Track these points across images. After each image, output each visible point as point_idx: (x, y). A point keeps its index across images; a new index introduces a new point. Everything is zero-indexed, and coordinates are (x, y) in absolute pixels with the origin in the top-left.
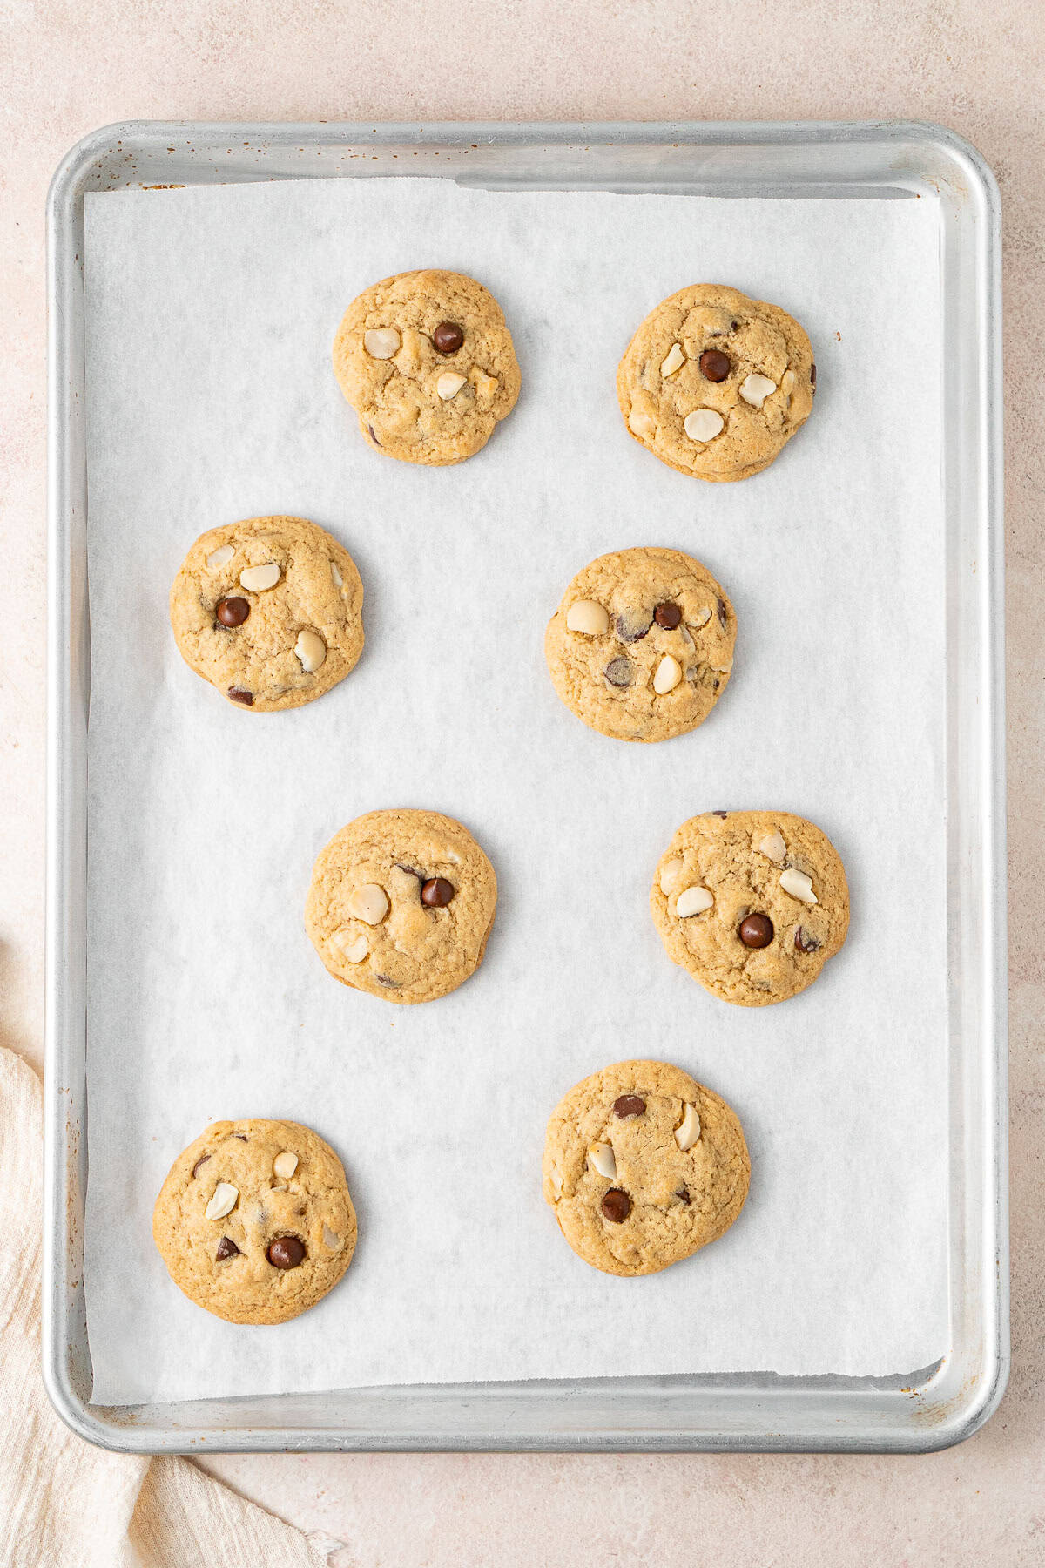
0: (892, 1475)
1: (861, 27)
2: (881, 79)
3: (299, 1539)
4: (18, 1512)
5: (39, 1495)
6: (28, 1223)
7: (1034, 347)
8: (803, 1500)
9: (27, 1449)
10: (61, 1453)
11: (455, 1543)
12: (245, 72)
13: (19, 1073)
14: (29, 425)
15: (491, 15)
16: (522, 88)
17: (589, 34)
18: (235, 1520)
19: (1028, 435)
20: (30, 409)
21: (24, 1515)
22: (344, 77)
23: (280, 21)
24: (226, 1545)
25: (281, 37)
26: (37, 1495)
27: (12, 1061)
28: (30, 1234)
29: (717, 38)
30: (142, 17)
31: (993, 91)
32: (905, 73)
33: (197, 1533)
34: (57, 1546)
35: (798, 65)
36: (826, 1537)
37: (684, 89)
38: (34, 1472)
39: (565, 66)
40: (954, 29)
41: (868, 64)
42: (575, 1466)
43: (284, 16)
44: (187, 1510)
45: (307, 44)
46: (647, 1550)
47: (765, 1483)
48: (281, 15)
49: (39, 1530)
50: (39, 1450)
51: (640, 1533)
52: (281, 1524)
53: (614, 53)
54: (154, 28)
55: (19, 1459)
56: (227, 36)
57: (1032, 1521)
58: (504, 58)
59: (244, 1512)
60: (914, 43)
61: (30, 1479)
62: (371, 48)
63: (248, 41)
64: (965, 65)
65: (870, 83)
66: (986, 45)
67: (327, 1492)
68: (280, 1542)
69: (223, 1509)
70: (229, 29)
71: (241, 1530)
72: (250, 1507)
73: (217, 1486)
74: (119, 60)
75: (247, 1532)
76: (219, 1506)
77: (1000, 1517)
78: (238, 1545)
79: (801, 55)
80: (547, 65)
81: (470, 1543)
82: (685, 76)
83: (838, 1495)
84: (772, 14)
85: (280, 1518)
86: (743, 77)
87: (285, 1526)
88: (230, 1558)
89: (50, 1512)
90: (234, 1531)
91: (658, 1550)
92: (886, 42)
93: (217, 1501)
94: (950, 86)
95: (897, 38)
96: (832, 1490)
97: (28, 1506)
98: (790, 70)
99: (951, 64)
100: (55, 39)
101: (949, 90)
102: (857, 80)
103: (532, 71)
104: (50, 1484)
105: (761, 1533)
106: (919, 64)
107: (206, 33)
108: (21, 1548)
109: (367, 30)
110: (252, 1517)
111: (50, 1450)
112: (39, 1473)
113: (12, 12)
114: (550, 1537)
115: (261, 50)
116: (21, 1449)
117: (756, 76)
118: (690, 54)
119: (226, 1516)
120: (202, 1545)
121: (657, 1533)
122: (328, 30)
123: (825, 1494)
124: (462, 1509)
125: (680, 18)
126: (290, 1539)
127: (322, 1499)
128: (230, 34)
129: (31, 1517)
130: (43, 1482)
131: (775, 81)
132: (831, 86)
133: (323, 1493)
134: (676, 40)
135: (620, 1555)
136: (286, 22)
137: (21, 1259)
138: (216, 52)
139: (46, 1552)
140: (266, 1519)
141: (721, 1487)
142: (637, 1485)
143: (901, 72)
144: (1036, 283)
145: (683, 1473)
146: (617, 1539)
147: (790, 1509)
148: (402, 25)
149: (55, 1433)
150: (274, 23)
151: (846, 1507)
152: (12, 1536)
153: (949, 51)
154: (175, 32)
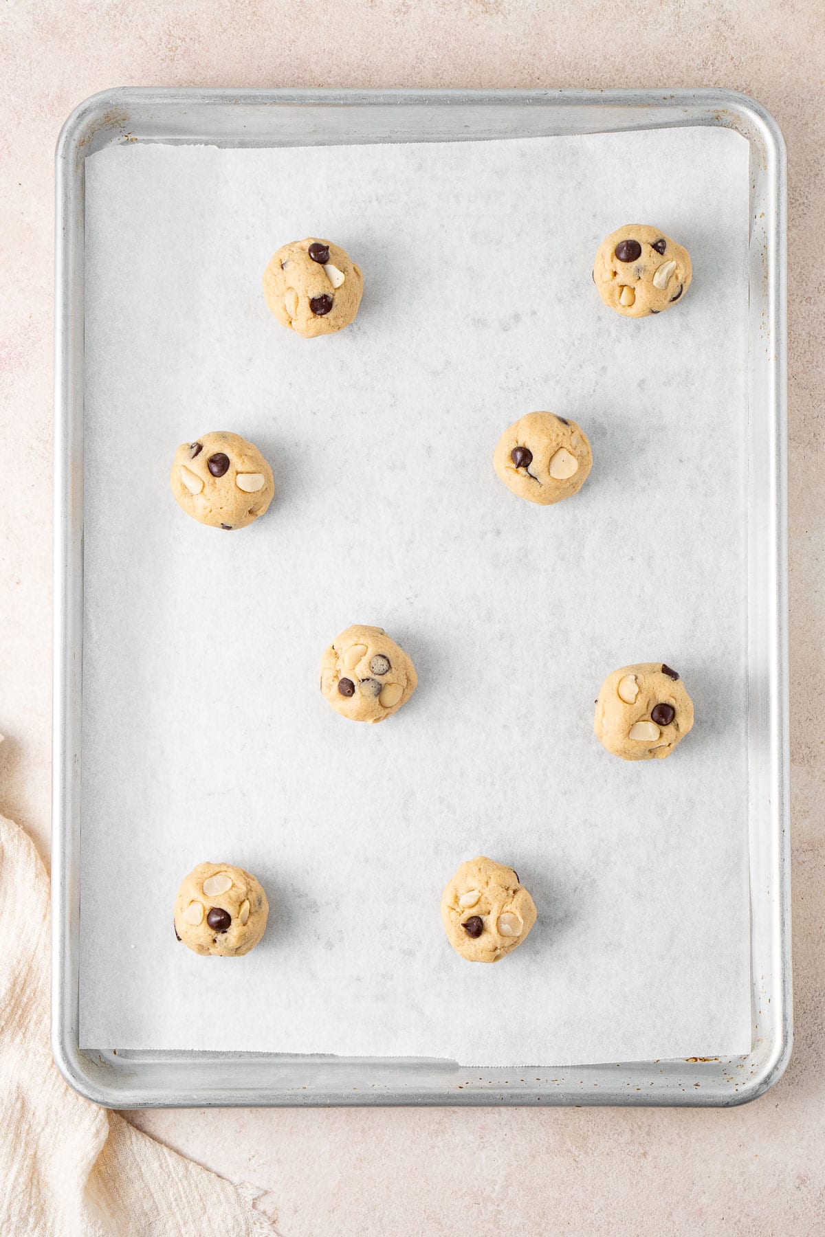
0: (691, 1142)
1: (665, 34)
2: (681, 74)
3: (230, 1189)
4: (12, 1175)
5: (28, 1162)
6: (19, 957)
7: (798, 279)
8: (622, 1162)
9: (17, 1128)
10: (43, 1129)
11: (354, 1195)
12: (194, 68)
13: (18, 840)
14: (29, 338)
15: (382, 25)
16: (406, 80)
17: (457, 40)
18: (180, 1176)
19: (794, 346)
20: (30, 326)
21: (16, 1179)
22: (270, 72)
23: (221, 30)
24: (174, 1194)
25: (222, 41)
26: (26, 1162)
27: (14, 831)
28: (21, 966)
29: (555, 43)
30: (115, 27)
31: (766, 84)
32: (699, 70)
33: (152, 1187)
34: (42, 1202)
35: (617, 64)
36: (640, 1190)
37: (531, 82)
38: (23, 1144)
39: (439, 64)
40: (736, 36)
41: (671, 63)
42: (447, 1136)
43: (224, 25)
44: (143, 1169)
45: (242, 48)
46: (503, 1200)
47: (593, 1149)
48: (222, 26)
49: (28, 1190)
50: (26, 1127)
51: (497, 1187)
52: (216, 1178)
53: (477, 54)
54: (125, 35)
55: (11, 1136)
56: (180, 41)
57: (798, 1178)
58: (392, 58)
59: (187, 1169)
60: (706, 46)
61: (21, 1150)
62: (290, 51)
63: (197, 45)
64: (745, 63)
65: (672, 77)
66: (761, 48)
67: (256, 1157)
68: (216, 1192)
69: (171, 1167)
70: (181, 36)
71: (185, 1183)
72: (191, 1165)
73: (165, 1150)
74: (98, 59)
75: (190, 1185)
76: (168, 1165)
77: (774, 1175)
78: (183, 1196)
79: (620, 56)
80: (426, 63)
81: (367, 1196)
82: (530, 71)
83: (650, 1158)
84: (597, 25)
85: (215, 1173)
86: (575, 72)
87: (220, 1179)
88: (177, 1205)
89: (36, 1175)
90: (180, 1184)
91: (511, 1201)
92: (684, 46)
93: (166, 1162)
94: (733, 80)
95: (693, 43)
96: (645, 1154)
97: (19, 1172)
98: (611, 67)
99: (734, 63)
100: (49, 43)
101: (733, 83)
102: (662, 75)
103: (414, 68)
104: (35, 1154)
105: (590, 1188)
106: (710, 63)
107: (165, 39)
108: (15, 1204)
109: (287, 36)
110: (194, 1173)
111: (34, 1127)
112: (26, 1145)
113: (15, 23)
114: (428, 1191)
115: (207, 52)
116: (12, 1128)
117: (585, 72)
118: (534, 55)
119: (173, 1173)
120: (155, 1196)
121: (510, 1188)
122: (258, 36)
123: (639, 1157)
124: (360, 1169)
125: (527, 27)
126: (223, 1190)
127: (253, 1161)
128: (183, 40)
129: (21, 1180)
130: (31, 1152)
131: (600, 76)
132: (642, 80)
133: (253, 1157)
134: (524, 44)
135: (481, 1204)
136: (225, 30)
137: (14, 985)
138: (172, 53)
139: (34, 1208)
140: (204, 1174)
141: (559, 1152)
142: (495, 1151)
143: (696, 69)
144: (800, 230)
145: (531, 1141)
146: (480, 1192)
147: (612, 1168)
148: (314, 33)
149: (37, 1114)
150: (217, 31)
151: (655, 1167)
152: (7, 1194)
153: (733, 54)
154: (140, 38)
